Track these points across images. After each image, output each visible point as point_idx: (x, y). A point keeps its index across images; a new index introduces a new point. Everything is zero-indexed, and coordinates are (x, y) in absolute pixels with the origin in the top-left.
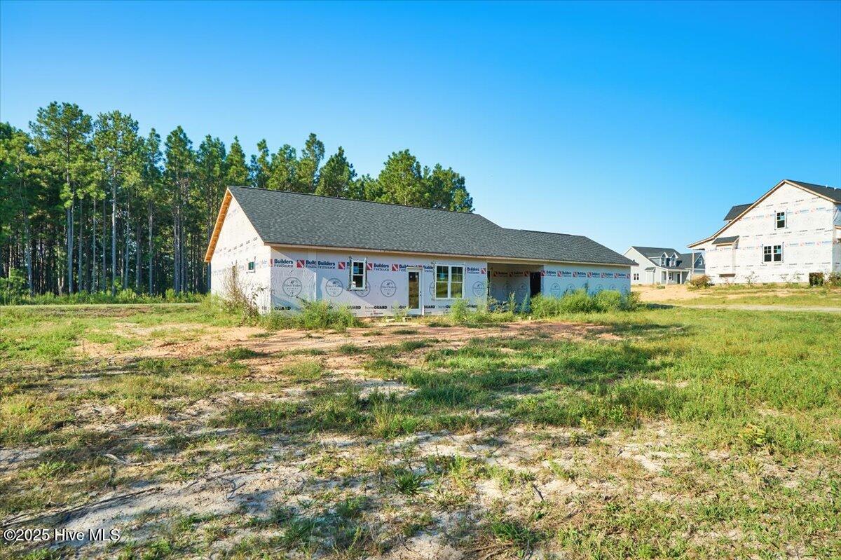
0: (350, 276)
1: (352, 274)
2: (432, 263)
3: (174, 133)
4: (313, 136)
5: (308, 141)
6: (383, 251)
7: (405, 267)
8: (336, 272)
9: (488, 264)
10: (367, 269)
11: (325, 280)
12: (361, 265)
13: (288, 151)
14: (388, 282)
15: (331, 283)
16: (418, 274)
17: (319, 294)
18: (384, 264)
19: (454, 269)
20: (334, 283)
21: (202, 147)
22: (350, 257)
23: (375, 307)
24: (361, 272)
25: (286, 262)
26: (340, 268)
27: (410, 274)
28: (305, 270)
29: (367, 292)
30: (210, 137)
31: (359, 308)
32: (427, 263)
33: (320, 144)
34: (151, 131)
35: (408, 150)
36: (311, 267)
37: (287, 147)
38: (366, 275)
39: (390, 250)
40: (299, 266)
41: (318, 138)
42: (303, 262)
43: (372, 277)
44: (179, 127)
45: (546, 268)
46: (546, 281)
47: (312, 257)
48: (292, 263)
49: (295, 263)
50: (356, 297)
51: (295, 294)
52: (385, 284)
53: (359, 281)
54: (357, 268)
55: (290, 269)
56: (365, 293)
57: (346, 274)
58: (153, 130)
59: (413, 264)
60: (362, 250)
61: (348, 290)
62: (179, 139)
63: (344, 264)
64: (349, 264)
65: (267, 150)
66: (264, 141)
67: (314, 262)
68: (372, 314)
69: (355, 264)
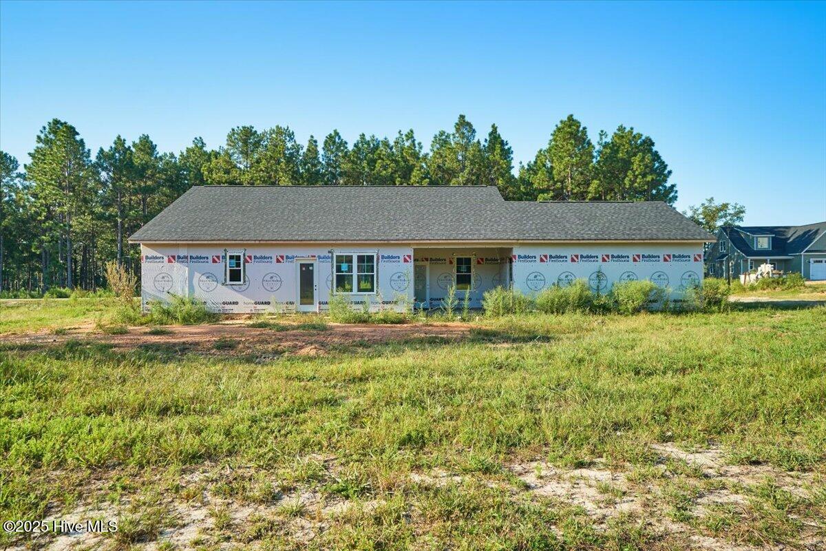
1: (228, 269)
2: (329, 252)
3: (331, 137)
4: (462, 117)
5: (457, 124)
6: (257, 242)
7: (293, 257)
8: (209, 266)
9: (414, 249)
10: (245, 261)
11: (197, 275)
12: (238, 258)
13: (444, 137)
15: (204, 278)
16: (312, 265)
17: (191, 288)
19: (361, 259)
20: (208, 277)
21: (356, 146)
22: (225, 250)
23: (256, 303)
24: (238, 265)
25: (156, 258)
26: (214, 261)
27: (302, 265)
28: (176, 265)
29: (246, 286)
30: (364, 135)
31: (236, 303)
32: (324, 252)
33: (469, 124)
34: (309, 138)
36: (183, 262)
37: (442, 133)
38: (244, 269)
40: (170, 261)
41: (467, 119)
42: (174, 257)
43: (252, 271)
44: (335, 131)
47: (183, 252)
48: (163, 258)
49: (166, 259)
50: (233, 292)
51: (166, 289)
52: (268, 278)
53: (235, 276)
54: (234, 261)
55: (161, 265)
56: (244, 287)
57: (221, 269)
58: (312, 137)
59: (304, 255)
60: (233, 242)
61: (223, 284)
62: (334, 141)
63: (218, 257)
64: (224, 257)
65: (414, 140)
66: (412, 131)
68: (251, 310)
69: (231, 257)
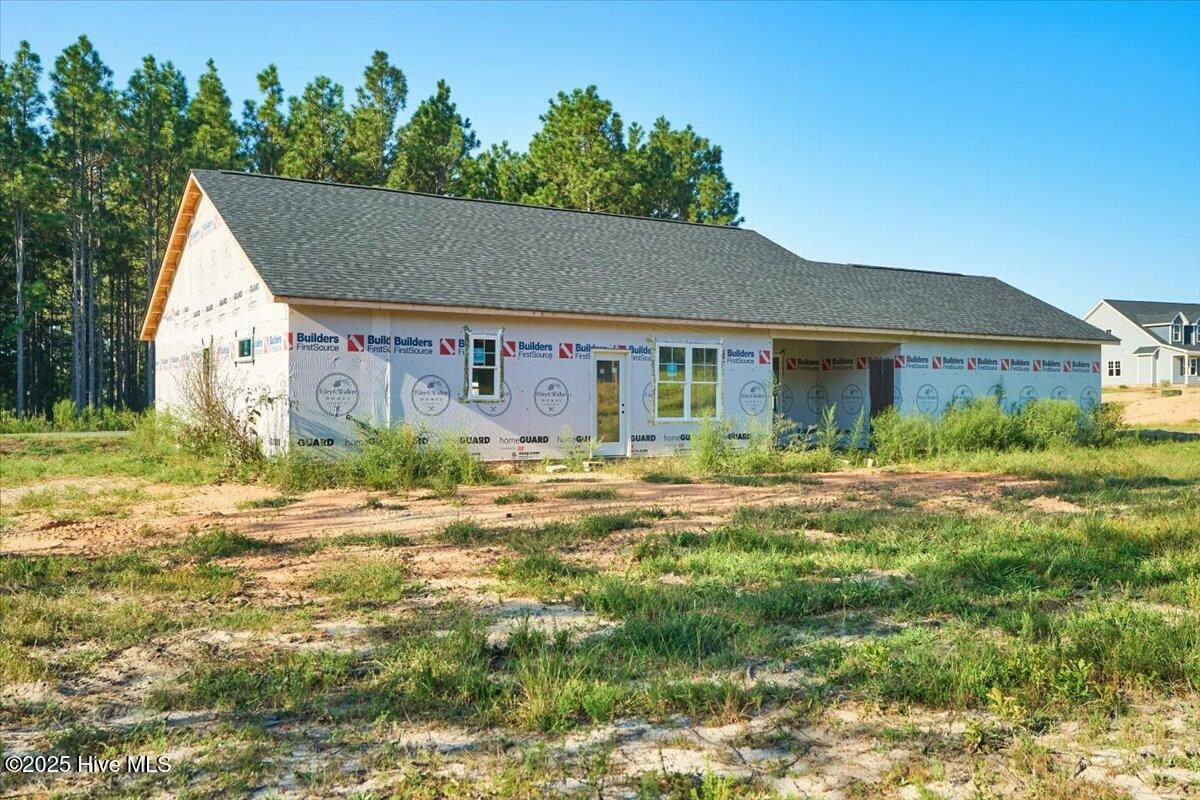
0: (467, 369)
1: (471, 366)
2: (649, 340)
3: (72, 52)
4: (381, 56)
5: (370, 69)
6: (538, 314)
7: (588, 348)
8: (434, 361)
9: (774, 340)
10: (505, 353)
11: (409, 380)
12: (491, 345)
13: (326, 91)
14: (551, 382)
15: (423, 386)
16: (617, 364)
17: (398, 410)
18: (543, 343)
19: (697, 353)
20: (431, 385)
21: (134, 82)
22: (466, 328)
23: (523, 440)
24: (490, 360)
25: (323, 339)
26: (444, 351)
27: (600, 364)
28: (366, 357)
29: (505, 405)
30: (152, 60)
31: (486, 440)
32: (637, 339)
33: (397, 76)
34: (18, 48)
35: (594, 88)
36: (380, 350)
37: (323, 83)
38: (502, 367)
39: (555, 312)
40: (352, 347)
41: (392, 61)
42: (360, 339)
43: (513, 371)
44: (83, 39)
45: (906, 350)
46: (908, 381)
47: (380, 328)
48: (337, 341)
49: (343, 342)
50: (481, 417)
51: (344, 410)
52: (544, 388)
53: (485, 380)
54: (482, 352)
55: (335, 355)
56: (500, 408)
57: (457, 367)
58: (25, 44)
59: (605, 342)
60: (493, 312)
61: (461, 400)
62: (82, 63)
63: (451, 342)
64: (464, 343)
65: (280, 90)
66: (273, 69)
67: (384, 340)
68: (514, 454)
69: (478, 344)
